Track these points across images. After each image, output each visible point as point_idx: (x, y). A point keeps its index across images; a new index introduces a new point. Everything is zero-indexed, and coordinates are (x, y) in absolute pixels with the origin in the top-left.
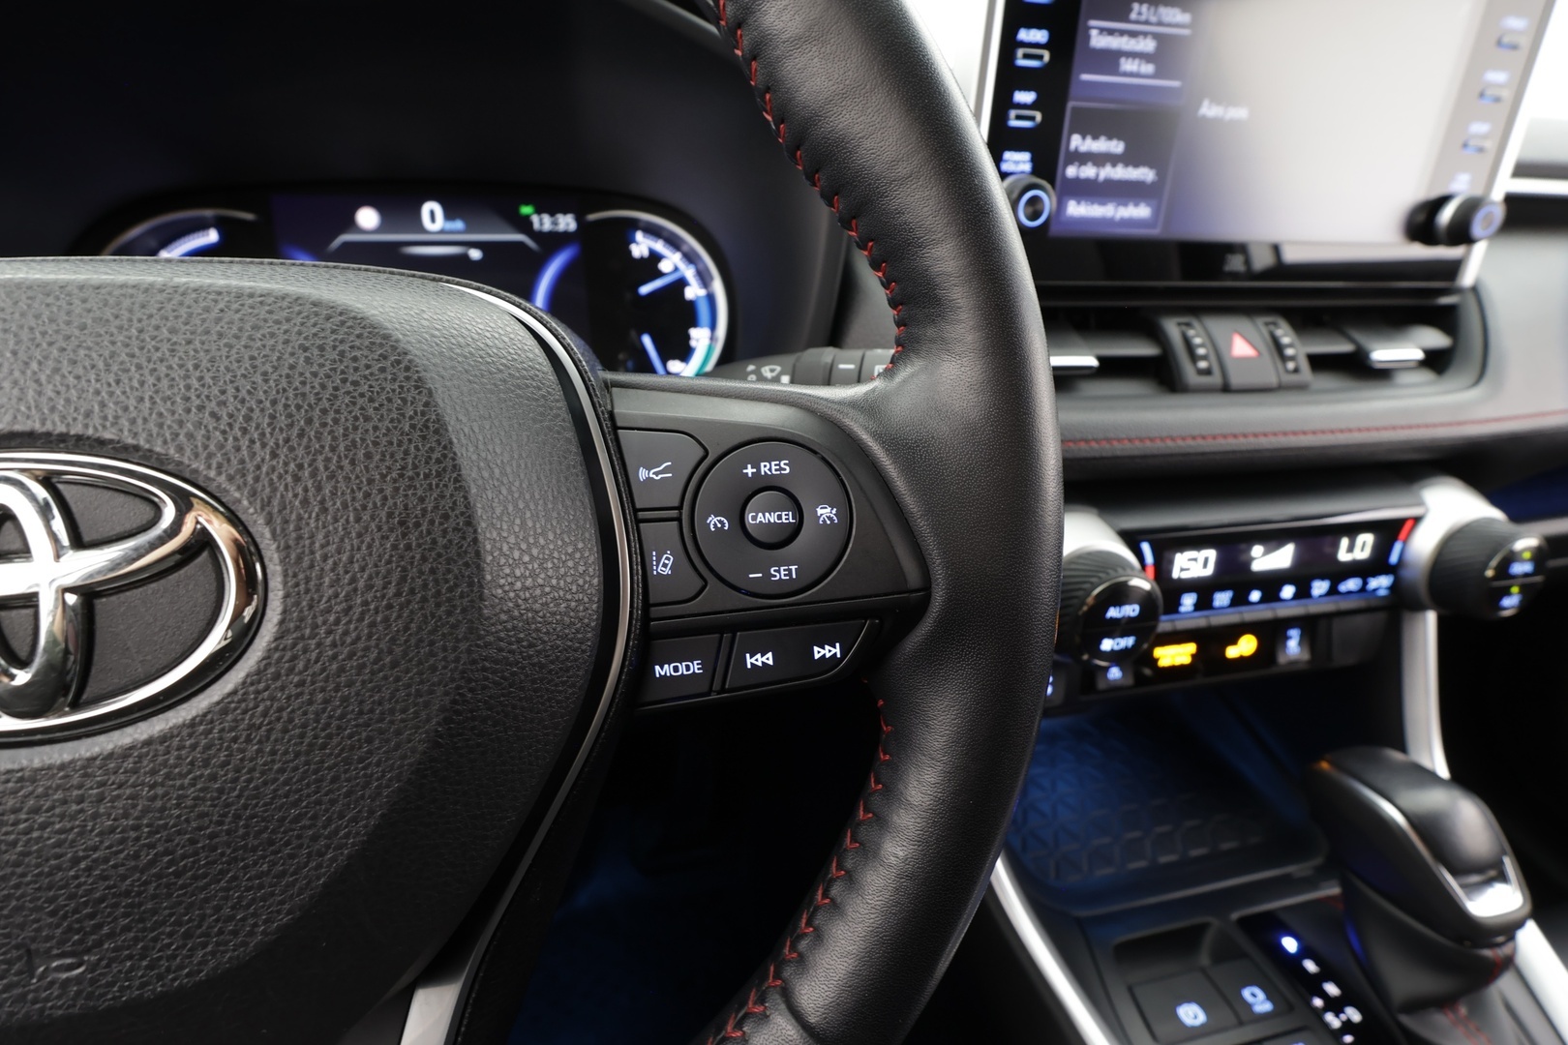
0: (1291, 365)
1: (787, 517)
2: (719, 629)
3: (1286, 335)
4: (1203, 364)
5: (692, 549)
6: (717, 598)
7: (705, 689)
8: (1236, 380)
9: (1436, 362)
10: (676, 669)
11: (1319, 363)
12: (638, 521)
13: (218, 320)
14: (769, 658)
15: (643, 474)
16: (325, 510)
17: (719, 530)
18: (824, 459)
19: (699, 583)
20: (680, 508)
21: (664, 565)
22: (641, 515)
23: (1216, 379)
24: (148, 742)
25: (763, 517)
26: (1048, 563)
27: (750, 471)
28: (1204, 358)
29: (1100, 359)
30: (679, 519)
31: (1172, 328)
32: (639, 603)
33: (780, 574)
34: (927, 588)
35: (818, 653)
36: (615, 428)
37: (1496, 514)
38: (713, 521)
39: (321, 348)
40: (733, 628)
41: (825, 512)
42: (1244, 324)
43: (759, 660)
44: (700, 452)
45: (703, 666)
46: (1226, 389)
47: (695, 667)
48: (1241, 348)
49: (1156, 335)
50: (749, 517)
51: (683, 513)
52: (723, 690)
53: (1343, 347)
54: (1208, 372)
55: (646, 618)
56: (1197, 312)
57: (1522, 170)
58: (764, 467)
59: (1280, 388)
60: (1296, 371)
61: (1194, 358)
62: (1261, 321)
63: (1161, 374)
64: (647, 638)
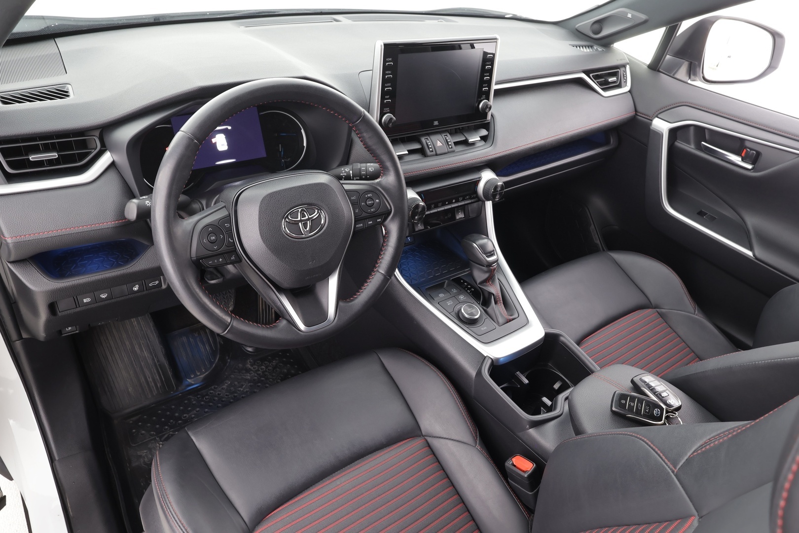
0: (450, 147)
1: (373, 202)
2: (364, 219)
3: (449, 138)
4: (431, 149)
5: (361, 208)
6: (364, 215)
7: (364, 228)
8: (438, 152)
9: (484, 138)
10: (359, 225)
11: (456, 143)
12: (353, 205)
14: (371, 222)
15: (352, 198)
17: (363, 205)
18: (376, 193)
19: (362, 213)
21: (357, 211)
23: (434, 153)
24: (318, 235)
25: (369, 202)
26: (406, 200)
27: (366, 196)
28: (431, 148)
29: (408, 151)
31: (423, 140)
33: (372, 210)
34: (391, 209)
35: (378, 220)
36: (348, 192)
37: (495, 177)
39: (326, 189)
40: (366, 219)
41: (377, 201)
42: (439, 137)
44: (359, 194)
46: (436, 155)
47: (362, 225)
48: (439, 144)
49: (420, 142)
50: (367, 203)
51: (358, 203)
53: (463, 138)
54: (432, 151)
55: (356, 219)
56: (428, 134)
57: (497, 84)
58: (368, 195)
59: (448, 152)
60: (452, 148)
61: (429, 148)
62: (443, 135)
63: (422, 152)
64: (355, 221)
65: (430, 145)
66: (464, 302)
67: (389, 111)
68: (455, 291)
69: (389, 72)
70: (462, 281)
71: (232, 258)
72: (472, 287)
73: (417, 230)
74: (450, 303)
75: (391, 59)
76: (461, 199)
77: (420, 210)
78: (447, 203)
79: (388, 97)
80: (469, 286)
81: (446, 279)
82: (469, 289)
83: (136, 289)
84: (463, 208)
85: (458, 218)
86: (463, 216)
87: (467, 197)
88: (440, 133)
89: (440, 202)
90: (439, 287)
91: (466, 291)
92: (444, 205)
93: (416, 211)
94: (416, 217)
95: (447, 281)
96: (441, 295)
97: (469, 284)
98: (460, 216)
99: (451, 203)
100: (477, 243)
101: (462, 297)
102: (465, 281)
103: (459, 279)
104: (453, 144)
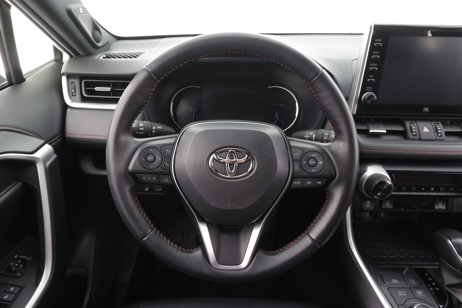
0: (440, 135)
1: (315, 163)
2: (303, 178)
3: (440, 127)
4: (414, 133)
5: (301, 166)
6: (304, 173)
7: (300, 186)
8: (422, 138)
10: (296, 183)
11: (447, 134)
12: (293, 161)
13: (252, 134)
14: (310, 183)
15: (294, 154)
16: (262, 157)
17: (305, 164)
18: (321, 155)
19: (301, 171)
20: (300, 160)
21: (297, 168)
22: (294, 160)
23: (418, 137)
24: (242, 180)
25: (311, 162)
27: (310, 155)
29: (387, 131)
30: (299, 161)
31: (408, 124)
32: (292, 173)
33: (313, 171)
34: (335, 175)
35: (318, 183)
36: (291, 147)
38: (304, 162)
39: (262, 138)
40: (306, 178)
41: (321, 162)
42: (429, 124)
43: (309, 183)
44: (303, 152)
45: (300, 183)
46: (420, 139)
47: (299, 183)
48: (426, 130)
49: (404, 125)
50: (309, 162)
51: (300, 161)
52: (303, 186)
54: (416, 135)
55: (293, 175)
56: (416, 120)
58: (312, 155)
59: (435, 140)
61: (412, 132)
62: (433, 123)
63: (404, 135)
64: (293, 178)
65: (414, 129)
66: (421, 300)
67: (371, 90)
68: (413, 282)
69: (377, 53)
70: (427, 275)
71: (165, 180)
72: (438, 285)
73: (384, 207)
74: (402, 294)
75: (380, 40)
76: (442, 189)
77: (385, 187)
78: (423, 189)
79: (372, 76)
80: (434, 284)
81: (408, 265)
82: (433, 287)
83: (147, 190)
84: (445, 200)
85: (437, 208)
86: (444, 208)
87: (452, 189)
88: (431, 120)
89: (414, 186)
90: (397, 271)
91: (429, 287)
92: (419, 190)
93: (380, 187)
94: (379, 194)
95: (408, 268)
96: (395, 281)
97: (434, 281)
98: (441, 206)
99: (428, 190)
100: (453, 241)
101: (419, 293)
102: (430, 276)
103: (425, 271)
104: (444, 134)
